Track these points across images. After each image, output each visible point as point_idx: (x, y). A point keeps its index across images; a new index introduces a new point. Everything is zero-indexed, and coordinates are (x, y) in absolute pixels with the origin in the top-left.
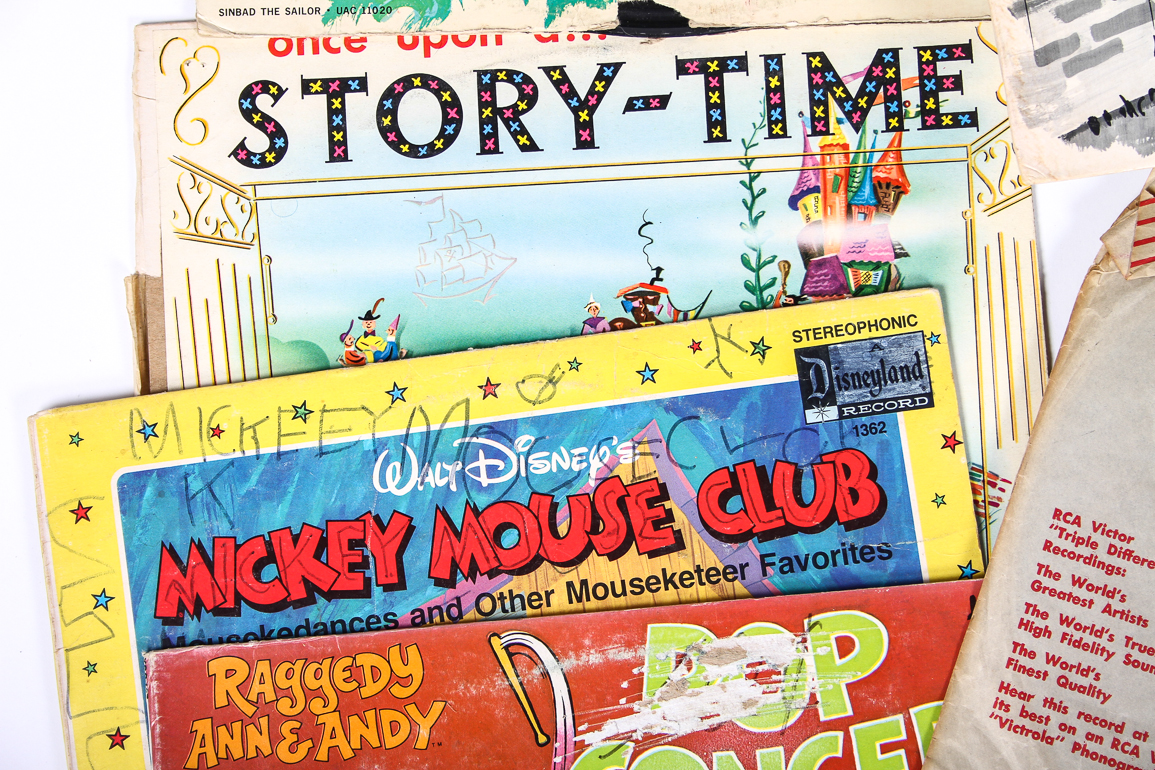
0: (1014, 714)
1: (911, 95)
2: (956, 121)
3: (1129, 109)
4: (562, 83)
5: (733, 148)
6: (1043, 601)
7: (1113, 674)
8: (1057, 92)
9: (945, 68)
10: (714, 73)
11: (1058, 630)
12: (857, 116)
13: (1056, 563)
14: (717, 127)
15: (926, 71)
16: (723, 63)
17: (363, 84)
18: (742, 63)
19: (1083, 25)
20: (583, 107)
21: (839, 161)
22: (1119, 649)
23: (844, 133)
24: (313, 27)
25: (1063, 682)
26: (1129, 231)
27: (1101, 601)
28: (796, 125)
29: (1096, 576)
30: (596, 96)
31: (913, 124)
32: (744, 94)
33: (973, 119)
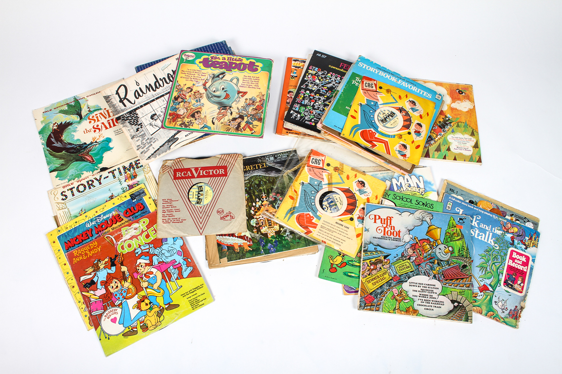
0: (165, 222)
1: (135, 166)
2: (140, 167)
3: (152, 155)
4: (97, 179)
5: (117, 178)
6: (164, 209)
7: (174, 213)
8: (144, 156)
9: (137, 162)
10: (113, 172)
11: (167, 211)
12: (130, 170)
13: (164, 205)
14: (114, 177)
15: (136, 163)
16: (113, 171)
17: (74, 187)
18: (115, 170)
19: (145, 149)
20: (99, 181)
21: (129, 175)
22: (174, 211)
23: (129, 172)
24: (67, 184)
25: (169, 216)
26: (162, 169)
27: (170, 207)
28: (123, 174)
29: (169, 204)
30: (100, 179)
31: (136, 169)
32: (117, 173)
33: (142, 166)
